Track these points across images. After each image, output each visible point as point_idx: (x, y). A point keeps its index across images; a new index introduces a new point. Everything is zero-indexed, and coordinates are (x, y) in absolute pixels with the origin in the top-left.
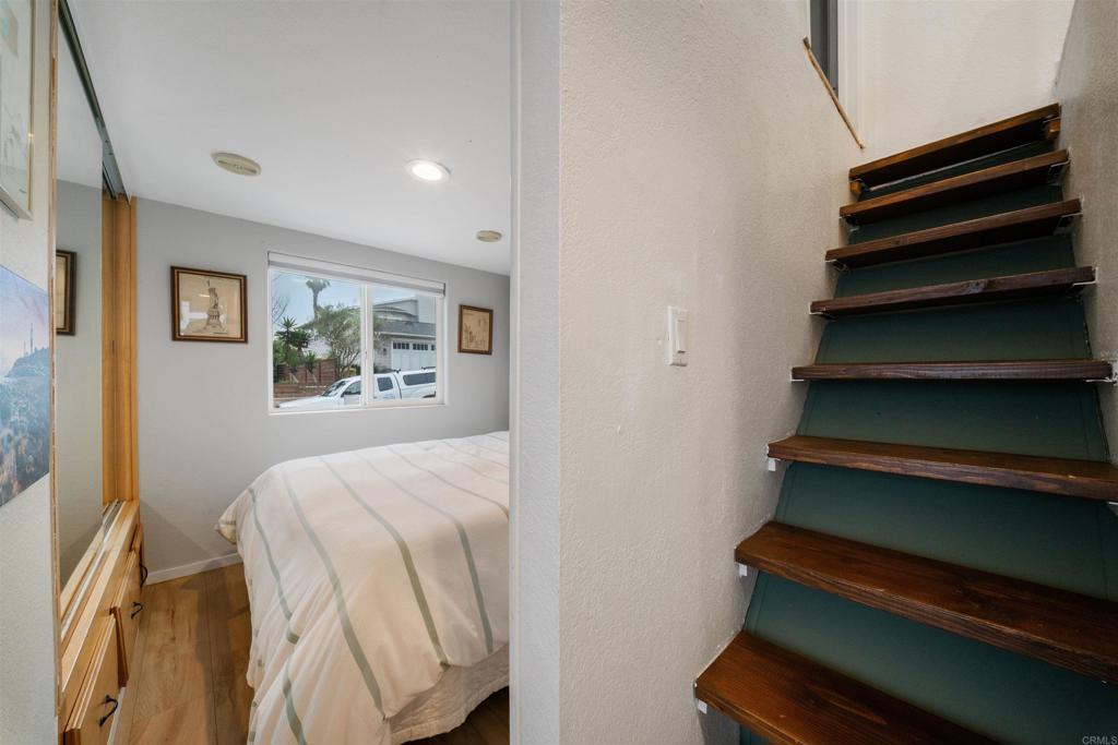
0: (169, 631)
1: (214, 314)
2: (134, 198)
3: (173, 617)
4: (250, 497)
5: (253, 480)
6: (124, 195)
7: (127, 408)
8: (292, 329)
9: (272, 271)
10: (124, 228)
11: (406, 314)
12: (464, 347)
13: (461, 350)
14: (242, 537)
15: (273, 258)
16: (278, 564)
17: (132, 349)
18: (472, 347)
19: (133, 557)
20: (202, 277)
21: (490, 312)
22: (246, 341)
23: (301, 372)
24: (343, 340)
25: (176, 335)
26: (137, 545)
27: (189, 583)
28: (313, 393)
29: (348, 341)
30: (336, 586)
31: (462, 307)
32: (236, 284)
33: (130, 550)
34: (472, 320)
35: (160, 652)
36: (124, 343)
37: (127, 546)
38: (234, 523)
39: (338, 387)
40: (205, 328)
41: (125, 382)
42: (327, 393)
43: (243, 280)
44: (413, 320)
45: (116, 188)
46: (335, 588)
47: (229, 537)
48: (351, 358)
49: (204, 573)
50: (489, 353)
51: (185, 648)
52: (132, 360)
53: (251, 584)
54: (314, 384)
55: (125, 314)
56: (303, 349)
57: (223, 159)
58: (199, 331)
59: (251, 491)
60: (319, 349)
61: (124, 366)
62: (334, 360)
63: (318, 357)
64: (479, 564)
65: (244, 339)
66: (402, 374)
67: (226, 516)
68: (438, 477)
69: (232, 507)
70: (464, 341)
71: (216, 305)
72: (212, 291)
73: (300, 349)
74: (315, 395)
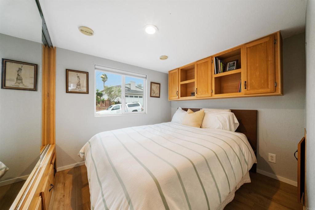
0: (63, 192)
1: (79, 85)
2: (55, 47)
3: (64, 186)
4: (89, 146)
5: (90, 139)
6: (52, 46)
7: (52, 115)
8: (98, 92)
9: (96, 71)
10: (52, 57)
11: (128, 88)
12: (152, 95)
13: (151, 96)
14: (87, 160)
15: (96, 67)
16: (101, 179)
17: (54, 96)
18: (154, 95)
19: (52, 166)
20: (75, 73)
21: (159, 84)
22: (88, 93)
23: (101, 104)
24: (112, 95)
25: (67, 91)
26: (53, 161)
27: (70, 172)
28: (104, 109)
29: (113, 95)
30: (129, 202)
31: (152, 83)
32: (85, 75)
33: (51, 164)
34: (155, 87)
35: (59, 202)
36: (52, 93)
37: (50, 162)
38: (84, 153)
39: (110, 108)
40: (76, 89)
41: (52, 106)
42: (108, 109)
43: (87, 74)
44: (129, 89)
45: (50, 45)
46: (129, 203)
47: (82, 158)
48: (113, 100)
49: (74, 168)
50: (159, 97)
51: (68, 201)
52: (54, 99)
53: (90, 181)
54: (104, 107)
55: (52, 84)
56: (101, 97)
57: (82, 28)
58: (74, 90)
59: (90, 143)
60: (105, 97)
61: (52, 101)
62: (109, 100)
63: (105, 99)
64: (187, 188)
65: (87, 92)
66: (128, 104)
67: (81, 151)
68: (153, 141)
69: (83, 148)
70: (152, 93)
71: (79, 81)
72: (78, 77)
73: (100, 97)
74: (104, 110)
